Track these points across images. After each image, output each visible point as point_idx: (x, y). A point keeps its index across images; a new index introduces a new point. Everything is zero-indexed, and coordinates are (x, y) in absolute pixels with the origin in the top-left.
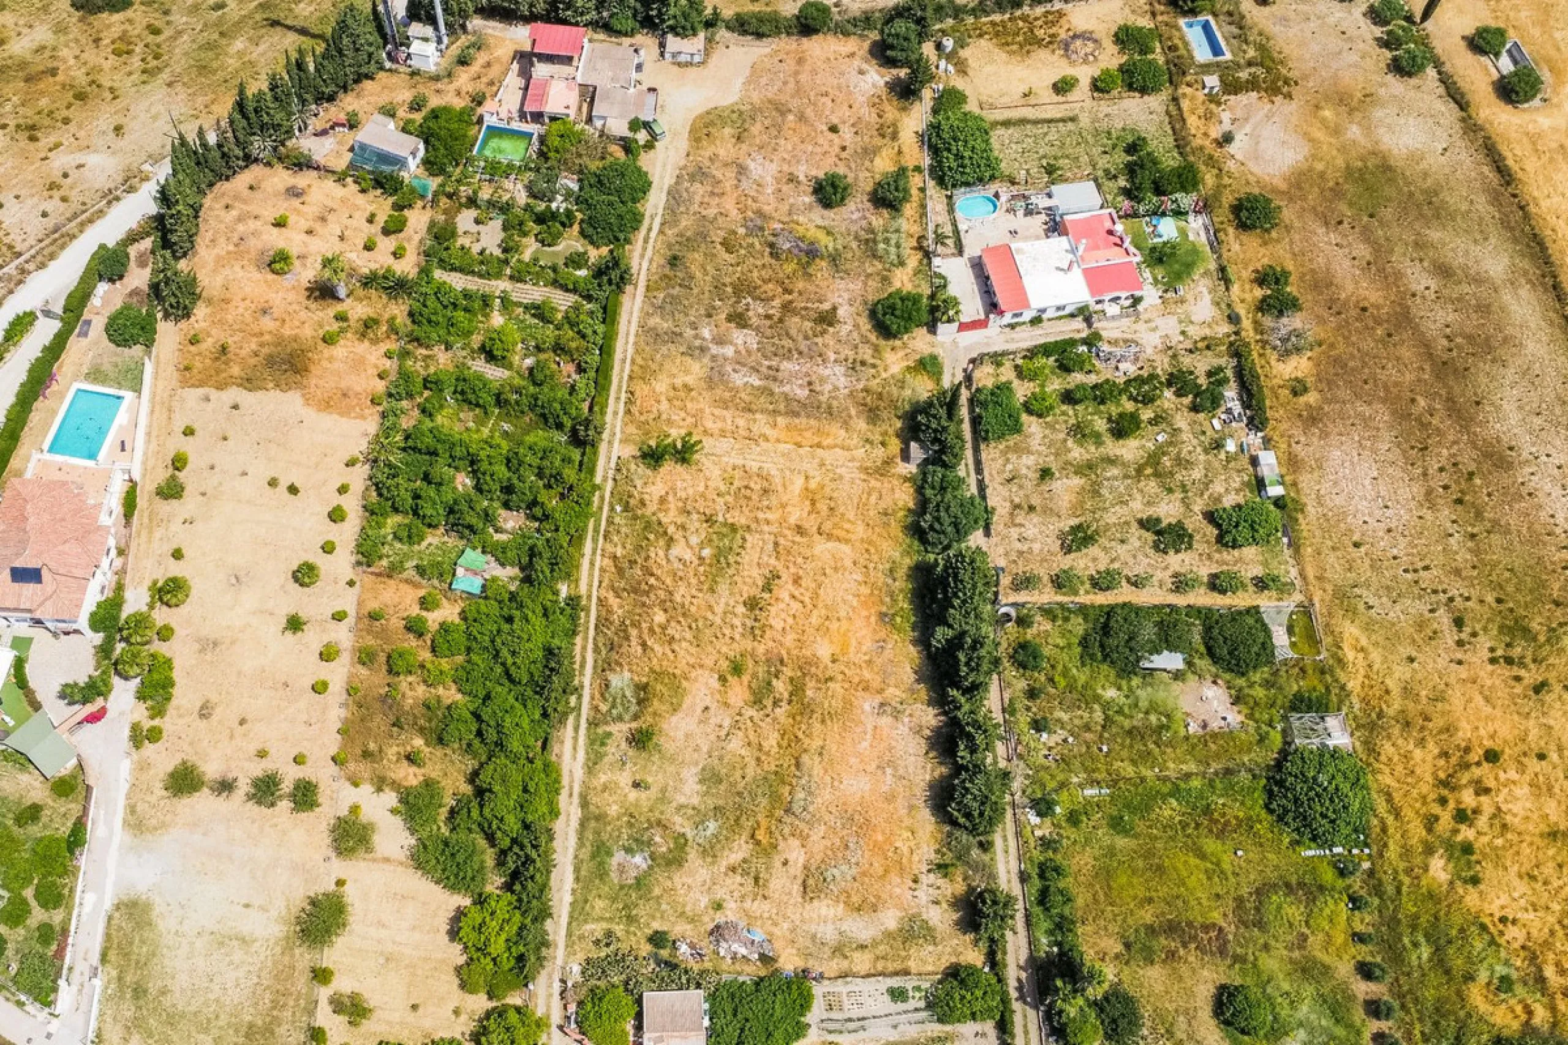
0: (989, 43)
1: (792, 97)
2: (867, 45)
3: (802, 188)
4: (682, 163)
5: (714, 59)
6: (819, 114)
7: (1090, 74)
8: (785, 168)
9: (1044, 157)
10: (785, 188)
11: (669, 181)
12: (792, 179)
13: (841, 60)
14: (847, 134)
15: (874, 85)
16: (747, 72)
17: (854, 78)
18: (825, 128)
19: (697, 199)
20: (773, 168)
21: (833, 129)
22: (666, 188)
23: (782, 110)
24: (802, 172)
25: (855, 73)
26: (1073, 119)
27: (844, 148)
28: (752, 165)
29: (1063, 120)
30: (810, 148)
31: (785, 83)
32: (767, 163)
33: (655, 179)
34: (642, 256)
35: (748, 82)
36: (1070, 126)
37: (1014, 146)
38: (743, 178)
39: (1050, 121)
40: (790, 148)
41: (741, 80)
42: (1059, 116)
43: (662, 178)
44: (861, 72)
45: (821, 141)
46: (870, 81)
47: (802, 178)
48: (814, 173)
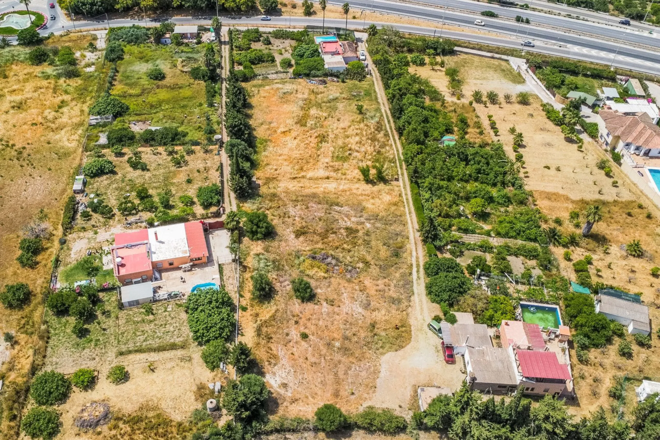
0: (173, 418)
1: (340, 362)
2: (281, 411)
3: (323, 297)
4: (410, 308)
5: (409, 393)
6: (316, 349)
7: (94, 392)
8: (336, 309)
9: (151, 321)
10: (335, 297)
11: (415, 298)
12: (331, 303)
13: (302, 396)
14: (295, 334)
15: (274, 374)
16: (378, 382)
17: (291, 380)
18: (311, 337)
19: (392, 288)
20: (345, 309)
21: (305, 336)
22: (416, 295)
23: (345, 350)
24: (325, 307)
25: (291, 385)
26: (121, 354)
27: (297, 322)
28: (360, 310)
29: (130, 352)
30: (321, 323)
31: (346, 373)
32: (350, 312)
33: (425, 299)
34: (417, 258)
35: (376, 372)
36: (124, 348)
37: (172, 329)
38: (365, 302)
39: (140, 351)
40: (336, 323)
41: (382, 375)
42: (131, 356)
43: (421, 301)
44: (285, 385)
45: (313, 328)
46: (278, 378)
47: (324, 304)
48: (316, 307)
